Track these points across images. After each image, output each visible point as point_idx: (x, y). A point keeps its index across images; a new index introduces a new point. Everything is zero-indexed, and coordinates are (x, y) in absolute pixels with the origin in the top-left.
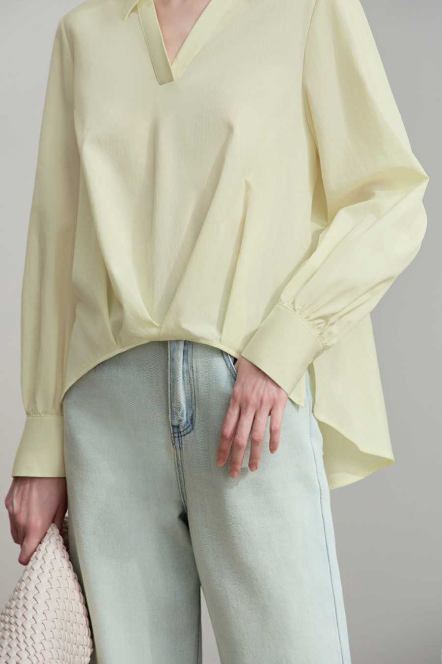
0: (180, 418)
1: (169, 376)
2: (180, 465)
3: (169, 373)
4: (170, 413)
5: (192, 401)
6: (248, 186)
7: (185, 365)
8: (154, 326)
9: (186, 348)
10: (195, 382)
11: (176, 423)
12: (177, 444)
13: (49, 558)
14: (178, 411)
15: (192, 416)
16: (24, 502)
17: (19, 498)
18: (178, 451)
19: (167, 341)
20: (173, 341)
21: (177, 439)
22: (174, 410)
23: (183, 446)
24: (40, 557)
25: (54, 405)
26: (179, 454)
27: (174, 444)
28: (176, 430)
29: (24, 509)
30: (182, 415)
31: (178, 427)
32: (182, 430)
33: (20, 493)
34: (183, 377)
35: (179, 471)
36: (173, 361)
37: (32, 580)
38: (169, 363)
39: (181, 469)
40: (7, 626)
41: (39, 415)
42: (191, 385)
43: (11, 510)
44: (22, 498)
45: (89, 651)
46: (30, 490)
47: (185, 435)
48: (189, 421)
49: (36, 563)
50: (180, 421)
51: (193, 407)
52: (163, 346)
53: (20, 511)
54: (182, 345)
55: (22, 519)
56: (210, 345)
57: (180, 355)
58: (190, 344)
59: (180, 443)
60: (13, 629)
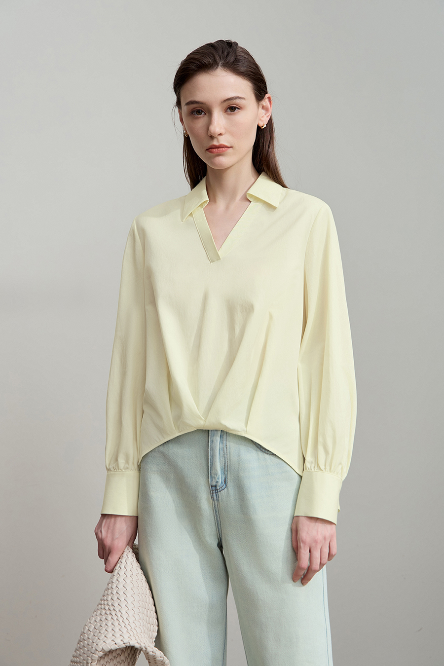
0: (217, 480)
1: (209, 453)
2: (217, 511)
3: (209, 451)
4: (210, 477)
5: (226, 469)
6: (271, 317)
7: (221, 445)
8: (202, 419)
9: (222, 433)
10: (228, 455)
11: (214, 484)
12: (215, 497)
13: (129, 567)
14: (215, 476)
15: (225, 479)
16: (110, 531)
17: (106, 528)
18: (216, 502)
19: (209, 430)
20: (214, 430)
21: (214, 494)
22: (213, 475)
23: (220, 499)
24: (123, 567)
25: (133, 463)
26: (216, 504)
27: (212, 497)
28: (214, 488)
29: (109, 535)
30: (218, 479)
31: (216, 486)
32: (218, 488)
33: (107, 525)
34: (219, 453)
35: (216, 515)
36: (212, 443)
37: (121, 575)
38: (209, 444)
39: (218, 515)
40: (103, 607)
41: (120, 470)
42: (225, 458)
43: (100, 536)
44: (108, 528)
45: (156, 628)
46: (115, 523)
47: (220, 491)
48: (223, 482)
49: (120, 570)
50: (217, 482)
51: (226, 473)
52: (206, 433)
53: (107, 537)
54: (219, 433)
55: (108, 542)
56: (239, 434)
57: (218, 439)
58: (225, 433)
59: (218, 497)
60: (107, 608)
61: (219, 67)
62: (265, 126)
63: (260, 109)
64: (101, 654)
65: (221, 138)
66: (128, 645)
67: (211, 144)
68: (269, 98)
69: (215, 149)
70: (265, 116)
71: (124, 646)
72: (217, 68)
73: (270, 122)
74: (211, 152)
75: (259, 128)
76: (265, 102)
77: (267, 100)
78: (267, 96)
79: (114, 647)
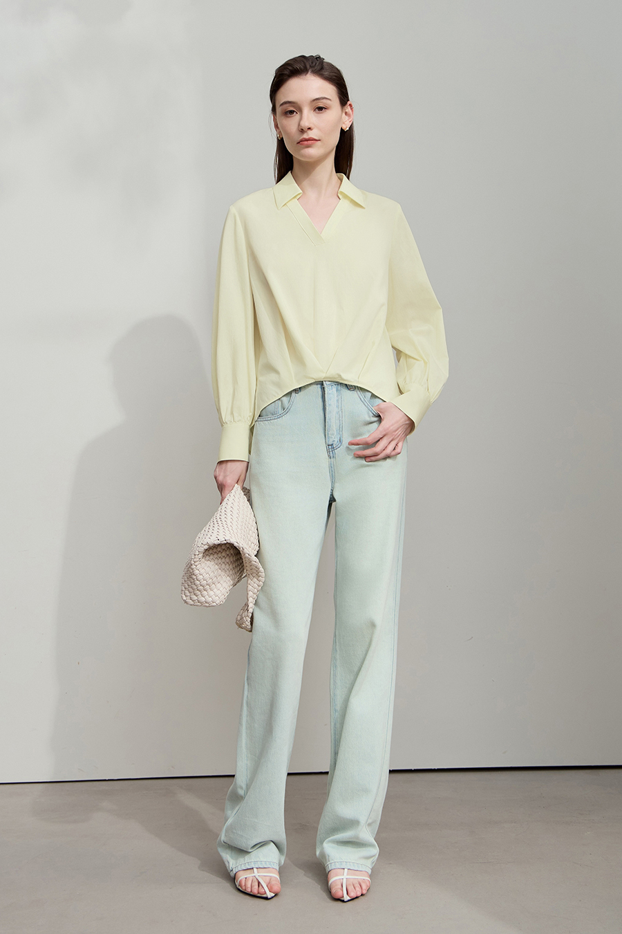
8: (323, 372)
61: (309, 73)
62: (348, 129)
63: (344, 114)
64: (206, 547)
65: (309, 132)
66: (229, 542)
67: (302, 138)
68: (350, 105)
69: (305, 142)
70: (348, 122)
71: (225, 542)
72: (307, 73)
73: (351, 128)
74: (302, 144)
75: (342, 130)
76: (348, 109)
77: (349, 107)
78: (349, 103)
79: (217, 542)
